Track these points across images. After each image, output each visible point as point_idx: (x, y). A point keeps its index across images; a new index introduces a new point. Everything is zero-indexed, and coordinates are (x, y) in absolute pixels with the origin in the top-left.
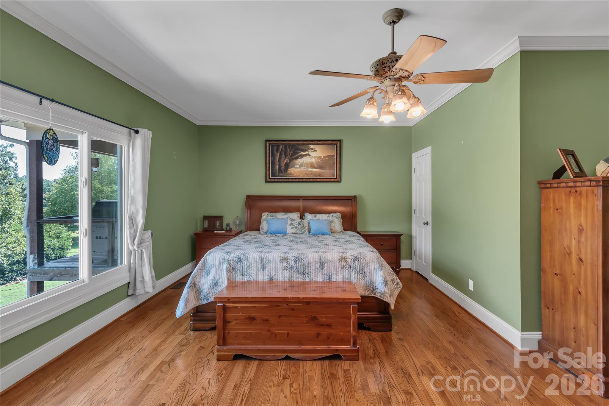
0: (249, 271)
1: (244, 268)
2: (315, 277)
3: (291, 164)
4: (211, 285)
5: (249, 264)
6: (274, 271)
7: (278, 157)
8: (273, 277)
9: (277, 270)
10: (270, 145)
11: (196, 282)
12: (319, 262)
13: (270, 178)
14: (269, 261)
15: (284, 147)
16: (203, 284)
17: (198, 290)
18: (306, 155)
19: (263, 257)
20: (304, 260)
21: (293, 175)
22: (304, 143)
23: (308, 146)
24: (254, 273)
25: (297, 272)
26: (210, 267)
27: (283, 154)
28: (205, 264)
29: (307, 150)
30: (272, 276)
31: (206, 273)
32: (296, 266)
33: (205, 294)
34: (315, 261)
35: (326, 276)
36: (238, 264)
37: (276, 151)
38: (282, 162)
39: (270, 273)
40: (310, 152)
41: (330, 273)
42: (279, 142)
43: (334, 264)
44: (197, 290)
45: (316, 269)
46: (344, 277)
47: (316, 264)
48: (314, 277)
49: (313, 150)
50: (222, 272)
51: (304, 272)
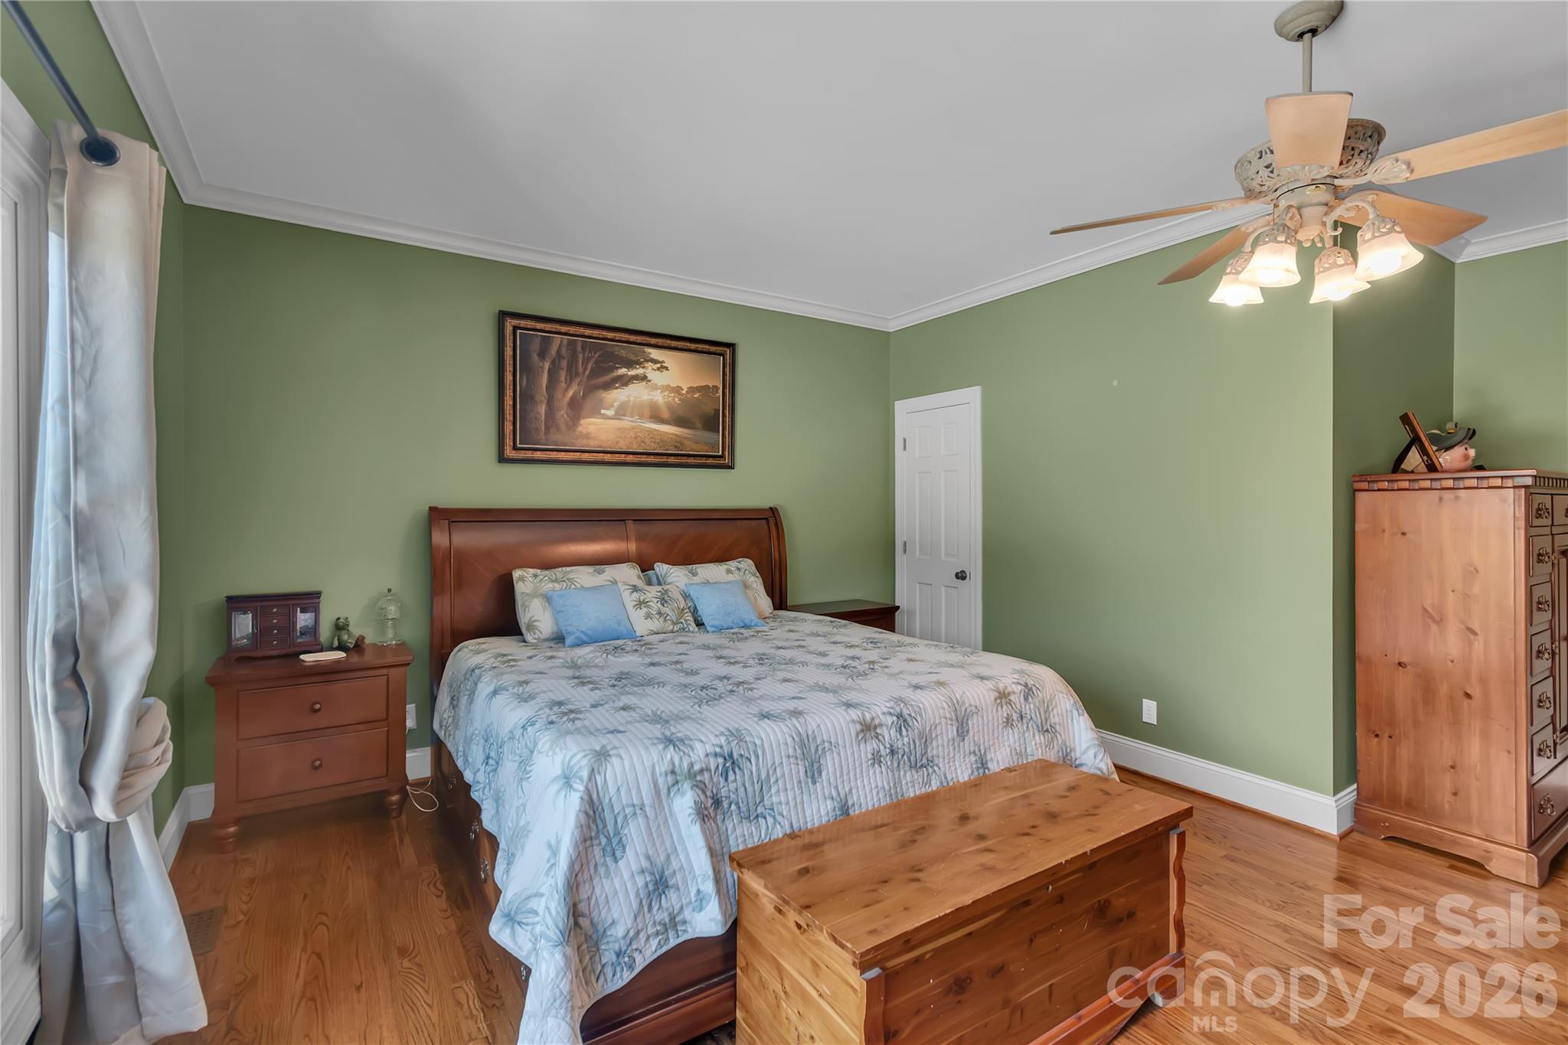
0: (771, 796)
1: (750, 790)
2: (950, 767)
3: (589, 404)
4: (642, 896)
5: (768, 772)
6: (845, 778)
7: (545, 375)
8: (847, 801)
9: (854, 773)
10: (519, 331)
11: (580, 901)
12: (954, 718)
13: (515, 448)
14: (826, 745)
15: (565, 342)
16: (608, 902)
17: (588, 937)
18: (636, 378)
19: (804, 735)
20: (919, 719)
21: (595, 439)
22: (633, 338)
23: (644, 352)
24: (788, 803)
25: (908, 764)
26: (620, 820)
27: (563, 369)
28: (594, 812)
29: (639, 363)
30: (842, 795)
31: (608, 849)
32: (904, 744)
33: (622, 942)
34: (946, 718)
35: (974, 759)
36: (726, 779)
37: (538, 355)
38: (558, 394)
39: (836, 787)
40: (649, 370)
41: (982, 747)
42: (548, 326)
43: (988, 716)
44: (583, 939)
45: (951, 743)
46: (1013, 750)
47: (949, 726)
48: (947, 769)
49: (659, 365)
50: (669, 828)
51: (924, 761)
